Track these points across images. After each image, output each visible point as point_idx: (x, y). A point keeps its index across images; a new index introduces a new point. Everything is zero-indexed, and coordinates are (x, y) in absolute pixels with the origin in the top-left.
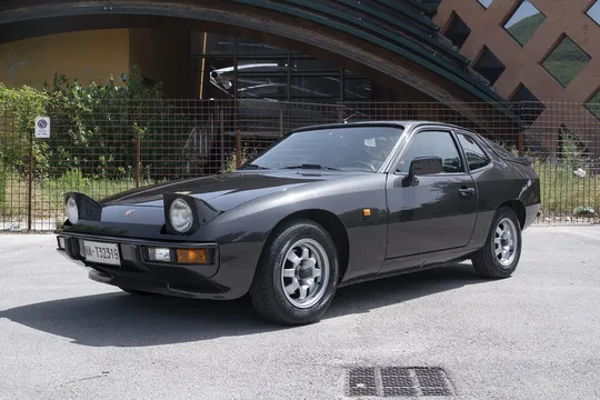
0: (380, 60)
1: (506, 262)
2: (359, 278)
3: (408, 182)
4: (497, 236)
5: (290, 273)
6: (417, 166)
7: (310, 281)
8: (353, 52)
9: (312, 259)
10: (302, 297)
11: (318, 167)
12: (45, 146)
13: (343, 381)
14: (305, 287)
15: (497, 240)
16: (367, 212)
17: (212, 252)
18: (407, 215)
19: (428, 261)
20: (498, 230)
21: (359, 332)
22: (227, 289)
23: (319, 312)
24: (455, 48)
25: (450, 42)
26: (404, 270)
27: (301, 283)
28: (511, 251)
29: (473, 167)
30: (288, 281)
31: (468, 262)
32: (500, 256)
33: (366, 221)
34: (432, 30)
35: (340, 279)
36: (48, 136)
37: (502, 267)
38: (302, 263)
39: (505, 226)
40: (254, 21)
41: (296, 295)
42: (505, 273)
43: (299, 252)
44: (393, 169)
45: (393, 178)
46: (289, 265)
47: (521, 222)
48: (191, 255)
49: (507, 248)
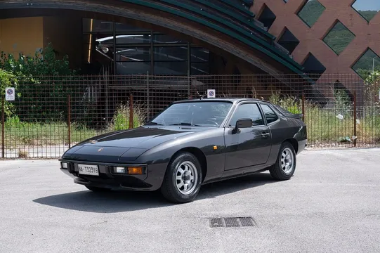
0: (216, 38)
1: (287, 172)
2: (211, 180)
3: (235, 131)
4: (283, 157)
5: (179, 178)
6: (240, 123)
7: (189, 182)
8: (198, 33)
9: (190, 171)
10: (185, 189)
11: (190, 125)
12: (12, 105)
13: (208, 222)
14: (186, 185)
15: (283, 160)
16: (215, 147)
17: (144, 168)
18: (235, 148)
19: (246, 171)
20: (283, 154)
21: (213, 205)
22: (151, 186)
23: (193, 197)
24: (265, 29)
25: (263, 24)
26: (234, 176)
27: (185, 183)
28: (290, 165)
29: (269, 121)
30: (179, 182)
31: (268, 172)
32: (284, 168)
33: (215, 152)
34: (250, 16)
35: (203, 181)
36: (14, 99)
37: (285, 174)
38: (185, 173)
39: (287, 152)
40: (130, 13)
41: (182, 188)
42: (287, 177)
43: (183, 167)
44: (228, 125)
45: (228, 129)
46: (179, 174)
47: (295, 149)
48: (135, 170)
49: (288, 164)
